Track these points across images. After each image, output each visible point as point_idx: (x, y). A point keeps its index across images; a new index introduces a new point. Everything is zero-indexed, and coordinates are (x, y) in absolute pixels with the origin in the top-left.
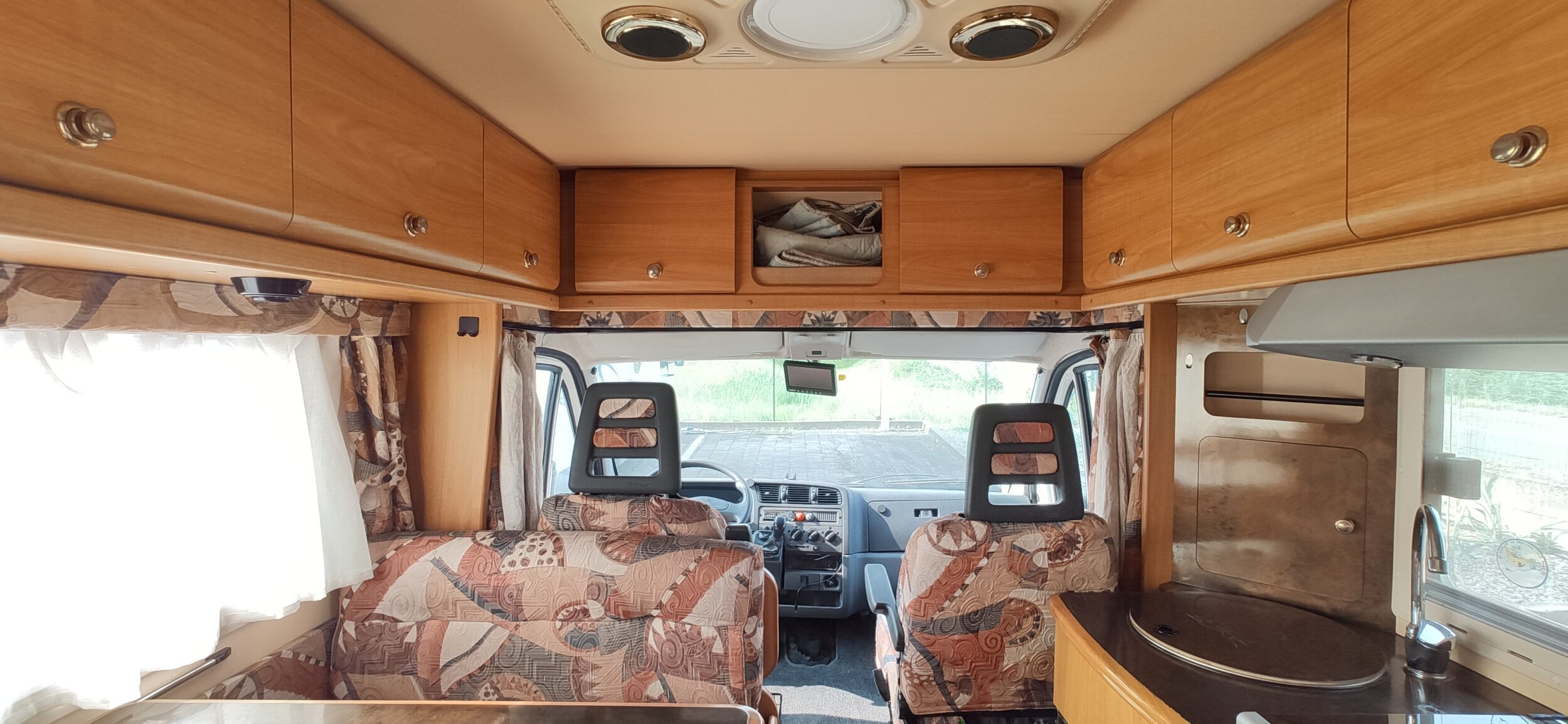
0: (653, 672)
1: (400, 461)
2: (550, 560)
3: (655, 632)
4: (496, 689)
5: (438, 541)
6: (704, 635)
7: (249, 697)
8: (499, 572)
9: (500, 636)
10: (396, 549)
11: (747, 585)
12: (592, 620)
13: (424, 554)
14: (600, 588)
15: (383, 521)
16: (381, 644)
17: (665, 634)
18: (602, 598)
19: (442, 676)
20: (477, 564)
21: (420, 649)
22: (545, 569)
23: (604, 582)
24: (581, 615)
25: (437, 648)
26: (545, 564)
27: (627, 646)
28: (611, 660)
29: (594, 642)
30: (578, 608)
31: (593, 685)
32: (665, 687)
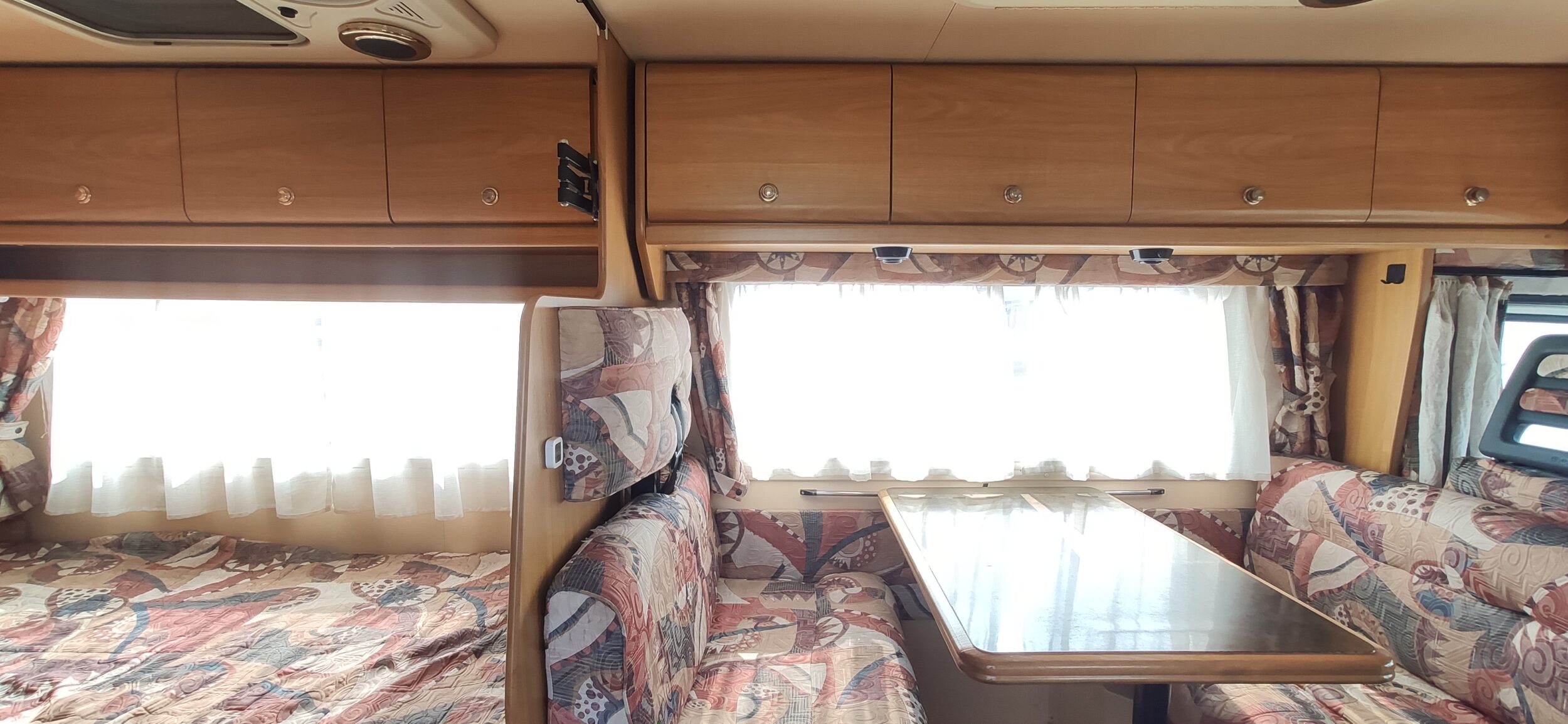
1: (1316, 394)
2: (1416, 512)
3: (1527, 635)
4: (1348, 612)
5: (1330, 468)
7: (1172, 526)
8: (1366, 508)
9: (1359, 568)
10: (1296, 466)
12: (1450, 589)
13: (1313, 475)
14: (1462, 557)
15: (1301, 444)
16: (1273, 537)
17: (1537, 641)
18: (1461, 566)
19: (1310, 582)
20: (1350, 495)
21: (1299, 553)
22: (1408, 519)
23: (1464, 550)
24: (1438, 579)
25: (1310, 557)
26: (1409, 514)
27: (1483, 632)
28: (1460, 637)
29: (1445, 611)
30: (1435, 569)
31: (1436, 655)
32: (1522, 700)
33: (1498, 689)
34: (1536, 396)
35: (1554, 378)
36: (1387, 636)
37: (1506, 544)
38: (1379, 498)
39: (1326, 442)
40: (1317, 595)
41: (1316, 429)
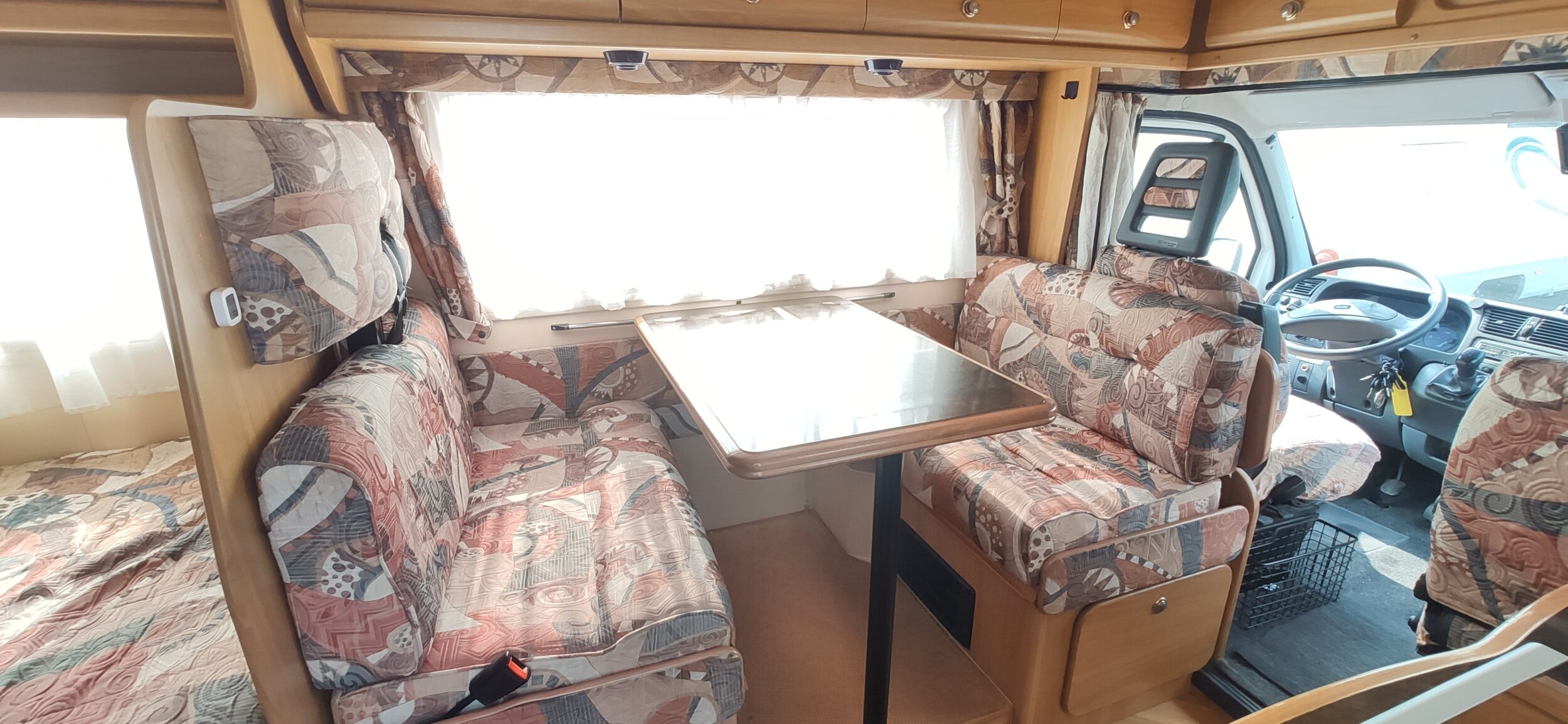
0: (1120, 405)
1: (1010, 200)
2: (1073, 292)
3: (1132, 374)
4: (1025, 377)
5: (1018, 262)
6: (1165, 390)
8: (1042, 293)
9: (1035, 341)
10: (992, 263)
11: (1211, 355)
12: (1091, 349)
13: (1006, 269)
14: (1099, 323)
16: (977, 325)
17: (1138, 378)
18: (1100, 332)
19: (1001, 357)
20: (1031, 284)
21: (994, 334)
22: (1068, 298)
23: (1102, 318)
24: (1084, 342)
25: (1003, 336)
26: (1069, 294)
27: (1108, 377)
28: (1094, 384)
29: (1087, 366)
30: (1083, 335)
31: (1079, 399)
32: (1125, 421)
33: (1113, 416)
34: (1154, 193)
35: (1166, 178)
36: (1049, 391)
37: (1127, 310)
38: (1050, 284)
39: (1016, 241)
40: (1005, 368)
41: (1009, 230)
